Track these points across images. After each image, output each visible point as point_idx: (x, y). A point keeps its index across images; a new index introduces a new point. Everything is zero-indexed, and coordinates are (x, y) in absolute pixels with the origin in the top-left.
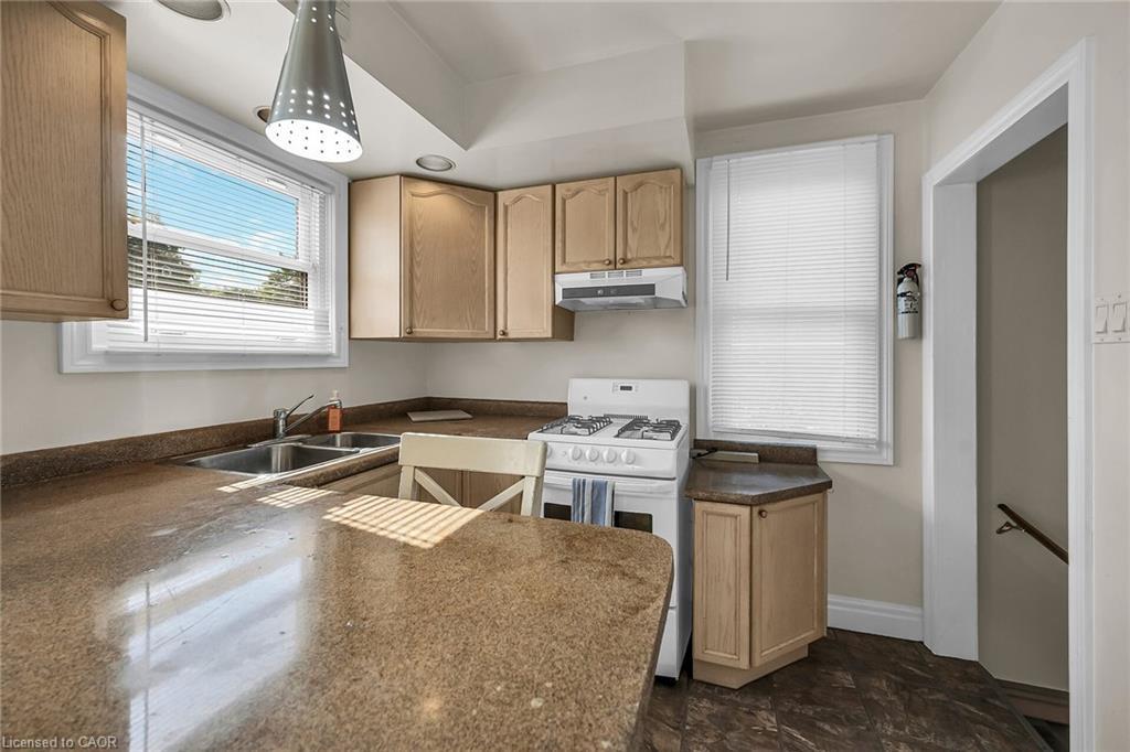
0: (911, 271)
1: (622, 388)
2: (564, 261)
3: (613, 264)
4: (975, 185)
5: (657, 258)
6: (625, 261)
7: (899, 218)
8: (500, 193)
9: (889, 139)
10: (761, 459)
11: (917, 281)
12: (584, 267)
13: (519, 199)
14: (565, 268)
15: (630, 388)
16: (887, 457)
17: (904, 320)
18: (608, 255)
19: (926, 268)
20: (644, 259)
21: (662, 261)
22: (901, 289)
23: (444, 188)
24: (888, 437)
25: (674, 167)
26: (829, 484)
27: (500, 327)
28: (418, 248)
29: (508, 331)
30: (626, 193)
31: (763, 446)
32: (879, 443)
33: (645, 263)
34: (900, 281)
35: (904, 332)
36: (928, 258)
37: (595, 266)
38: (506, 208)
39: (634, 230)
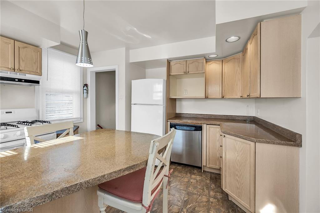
0: (86, 85)
1: (7, 112)
3: (13, 70)
4: (95, 73)
15: (11, 112)
17: (85, 94)
18: (11, 67)
19: (88, 85)
21: (35, 73)
22: (85, 88)
24: (82, 117)
26: (79, 127)
30: (20, 48)
33: (27, 72)
34: (84, 87)
35: (85, 96)
36: (89, 83)
37: (4, 69)
39: (23, 61)
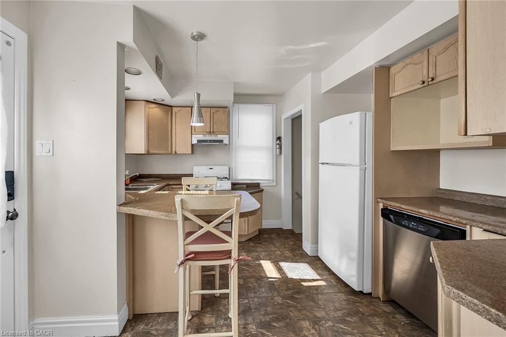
0: (279, 138)
1: (210, 169)
2: (195, 131)
3: (210, 133)
4: (291, 120)
5: (222, 132)
6: (213, 132)
7: (277, 125)
8: (173, 108)
9: (275, 105)
10: (247, 186)
11: (280, 141)
12: (201, 133)
13: (180, 111)
14: (195, 133)
15: (212, 169)
16: (274, 184)
17: (278, 150)
18: (208, 130)
19: (282, 138)
20: (218, 132)
21: (223, 133)
22: (277, 143)
23: (158, 105)
24: (275, 179)
25: (226, 107)
26: (263, 190)
27: (174, 150)
28: (150, 125)
29: (177, 151)
30: (213, 113)
31: (247, 183)
32: (273, 181)
33: (219, 133)
34: (277, 141)
35: (278, 153)
36: (283, 136)
37: (204, 133)
38: (176, 113)
39: (216, 123)
